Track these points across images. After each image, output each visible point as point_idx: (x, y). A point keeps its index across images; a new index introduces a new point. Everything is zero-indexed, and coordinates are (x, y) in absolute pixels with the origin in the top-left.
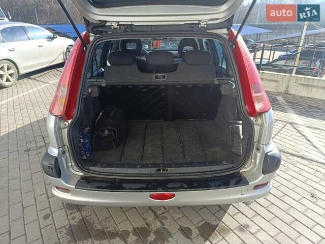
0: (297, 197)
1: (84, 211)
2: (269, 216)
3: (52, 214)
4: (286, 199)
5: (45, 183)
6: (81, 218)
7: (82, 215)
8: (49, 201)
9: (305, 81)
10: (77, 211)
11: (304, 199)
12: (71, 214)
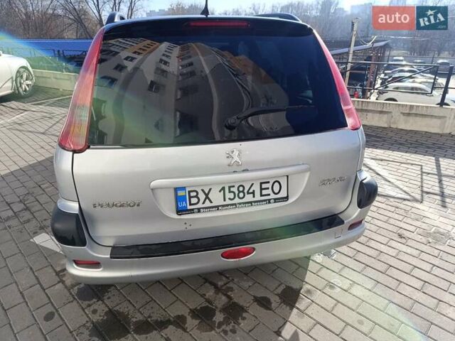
0: (384, 240)
1: (109, 298)
2: (359, 267)
3: (57, 311)
4: (372, 244)
5: (31, 269)
6: (107, 310)
7: (106, 305)
8: (47, 295)
9: (358, 105)
10: (98, 301)
11: (391, 241)
12: (89, 306)
